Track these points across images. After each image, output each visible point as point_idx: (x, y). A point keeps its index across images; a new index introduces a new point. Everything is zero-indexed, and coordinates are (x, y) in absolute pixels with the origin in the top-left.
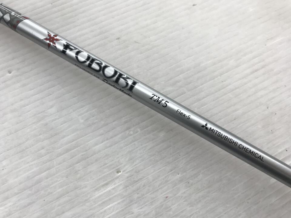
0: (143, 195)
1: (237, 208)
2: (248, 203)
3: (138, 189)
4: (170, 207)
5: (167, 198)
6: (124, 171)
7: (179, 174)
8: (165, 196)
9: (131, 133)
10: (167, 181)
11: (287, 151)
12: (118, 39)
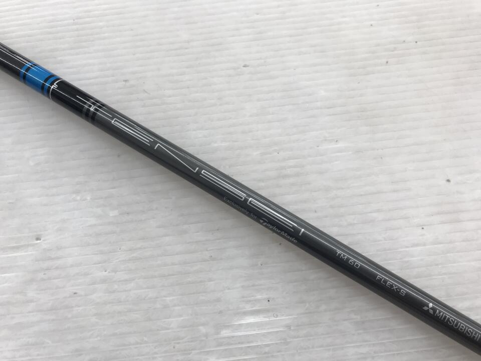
0: (50, 279)
1: (155, 348)
2: (174, 348)
3: (48, 269)
4: (72, 307)
5: (75, 295)
6: (44, 240)
7: (106, 271)
8: (75, 291)
9: (78, 198)
10: (86, 274)
11: (269, 301)
12: (126, 81)
